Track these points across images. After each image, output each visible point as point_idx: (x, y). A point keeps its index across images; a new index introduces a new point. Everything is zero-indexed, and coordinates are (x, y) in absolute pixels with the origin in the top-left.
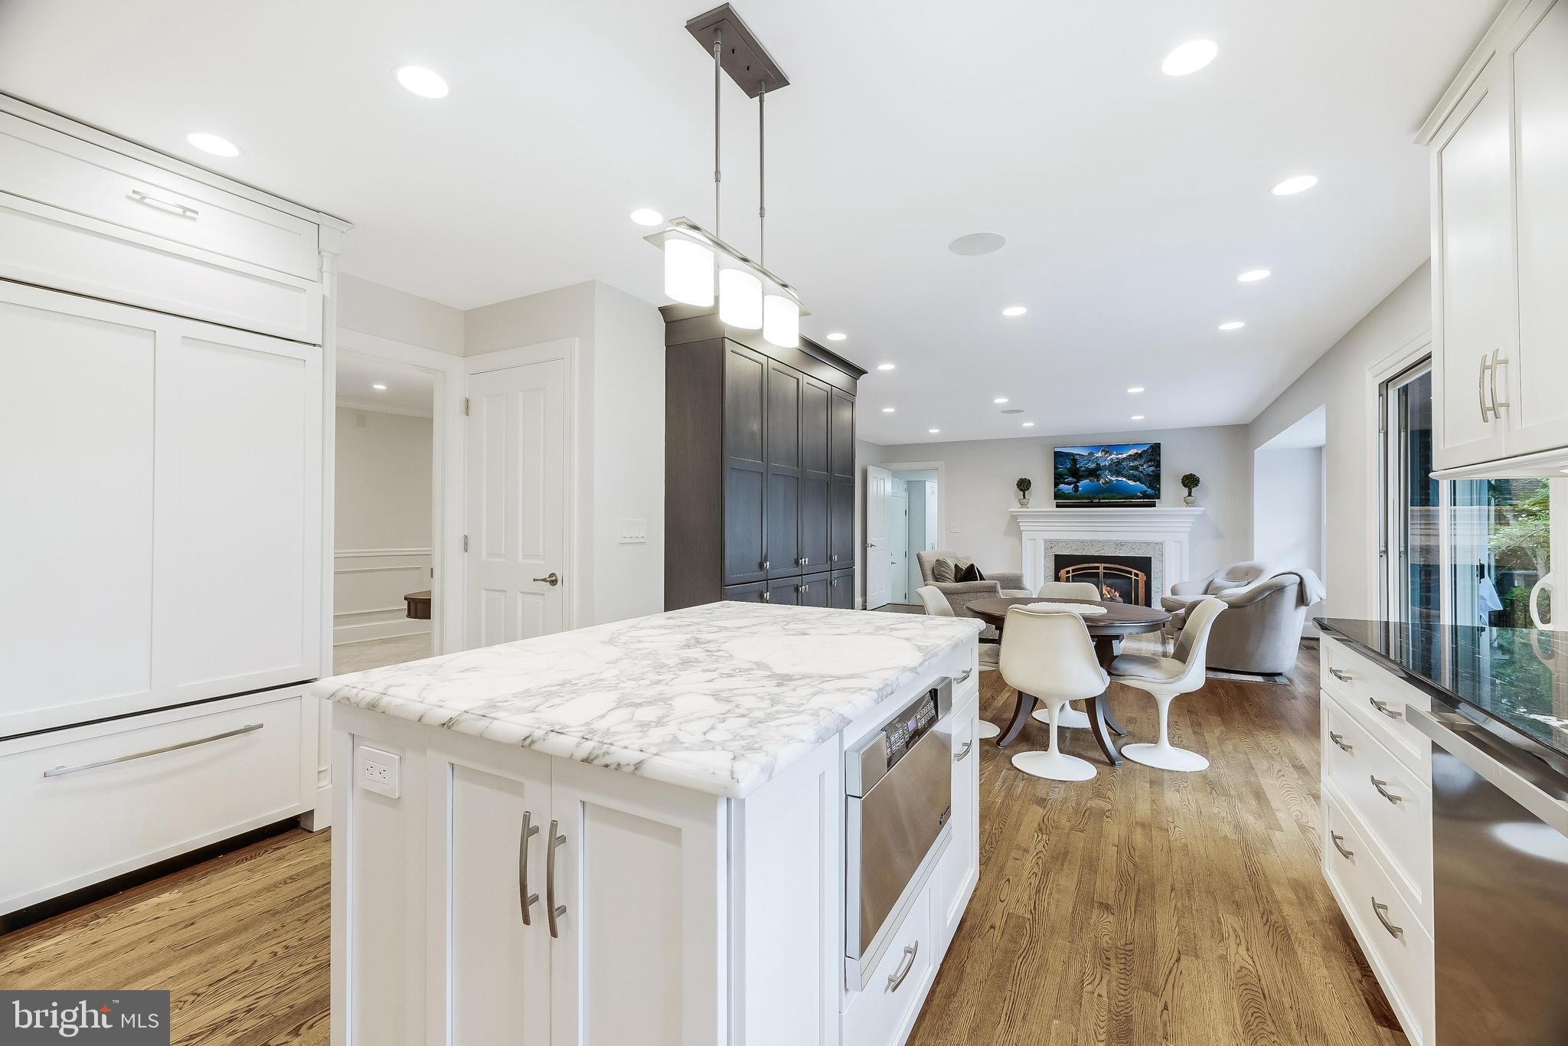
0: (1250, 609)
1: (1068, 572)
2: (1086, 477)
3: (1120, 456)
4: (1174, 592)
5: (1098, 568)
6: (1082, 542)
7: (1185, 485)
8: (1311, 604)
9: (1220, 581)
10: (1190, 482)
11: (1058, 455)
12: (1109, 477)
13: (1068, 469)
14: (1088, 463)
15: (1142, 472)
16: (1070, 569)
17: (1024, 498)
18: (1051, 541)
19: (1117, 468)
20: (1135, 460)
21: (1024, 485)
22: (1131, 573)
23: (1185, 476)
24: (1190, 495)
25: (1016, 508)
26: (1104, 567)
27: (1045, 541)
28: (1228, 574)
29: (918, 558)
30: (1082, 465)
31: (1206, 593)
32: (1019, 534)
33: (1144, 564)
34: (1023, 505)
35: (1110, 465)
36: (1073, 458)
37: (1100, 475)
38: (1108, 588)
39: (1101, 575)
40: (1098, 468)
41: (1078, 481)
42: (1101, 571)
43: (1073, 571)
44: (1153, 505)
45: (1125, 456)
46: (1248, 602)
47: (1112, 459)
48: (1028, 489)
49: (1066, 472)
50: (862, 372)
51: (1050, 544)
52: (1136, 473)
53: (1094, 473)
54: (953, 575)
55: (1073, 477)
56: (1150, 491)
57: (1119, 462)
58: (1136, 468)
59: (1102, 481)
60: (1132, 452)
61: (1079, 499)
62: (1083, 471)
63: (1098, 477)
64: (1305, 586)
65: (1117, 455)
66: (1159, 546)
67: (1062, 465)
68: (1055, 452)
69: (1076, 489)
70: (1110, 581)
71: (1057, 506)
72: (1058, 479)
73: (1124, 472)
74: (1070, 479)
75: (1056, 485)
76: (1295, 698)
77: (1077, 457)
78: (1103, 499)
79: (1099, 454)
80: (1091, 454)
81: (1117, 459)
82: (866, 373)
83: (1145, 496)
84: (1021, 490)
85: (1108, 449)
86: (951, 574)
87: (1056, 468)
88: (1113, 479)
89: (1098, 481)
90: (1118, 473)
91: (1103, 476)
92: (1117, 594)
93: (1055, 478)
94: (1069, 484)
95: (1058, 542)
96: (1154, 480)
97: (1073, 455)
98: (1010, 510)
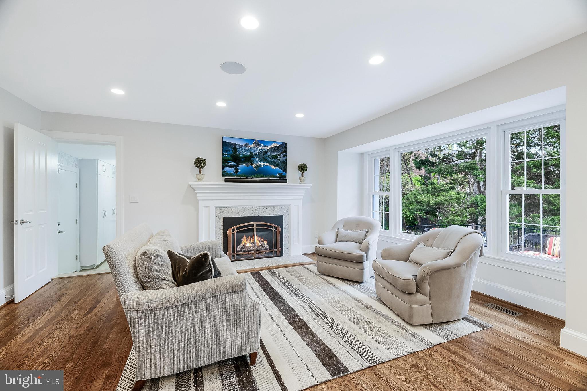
1: (233, 230)
2: (244, 162)
3: (266, 148)
5: (253, 225)
6: (243, 207)
7: (300, 170)
10: (303, 168)
11: (225, 145)
12: (259, 162)
13: (231, 156)
14: (244, 152)
15: (279, 160)
16: (235, 227)
17: (200, 173)
18: (221, 208)
19: (264, 156)
20: (275, 151)
21: (200, 163)
22: (272, 227)
23: (300, 164)
24: (302, 176)
25: (193, 182)
26: (257, 224)
27: (217, 208)
30: (242, 153)
31: (336, 241)
32: (196, 203)
33: (279, 220)
34: (199, 179)
35: (260, 154)
36: (235, 149)
37: (253, 161)
38: (259, 238)
39: (255, 230)
40: (252, 156)
41: (238, 165)
42: (255, 227)
43: (237, 229)
44: (284, 182)
45: (269, 147)
47: (261, 150)
48: (203, 167)
49: (230, 158)
51: (219, 209)
52: (276, 160)
53: (249, 159)
54: (170, 278)
55: (235, 162)
57: (265, 152)
58: (275, 157)
59: (254, 165)
60: (274, 145)
61: (240, 177)
62: (242, 158)
63: (251, 162)
65: (264, 146)
66: (288, 207)
67: (226, 152)
68: (223, 142)
69: (236, 171)
70: (260, 233)
71: (227, 181)
72: (225, 163)
73: (268, 159)
74: (233, 163)
75: (223, 167)
77: (237, 147)
78: (254, 177)
79: (252, 146)
80: (247, 145)
81: (264, 149)
84: (198, 167)
85: (258, 143)
87: (223, 154)
90: (265, 160)
91: (255, 162)
92: (265, 242)
93: (223, 163)
94: (231, 167)
95: (225, 207)
96: (283, 165)
97: (234, 145)
98: (189, 183)
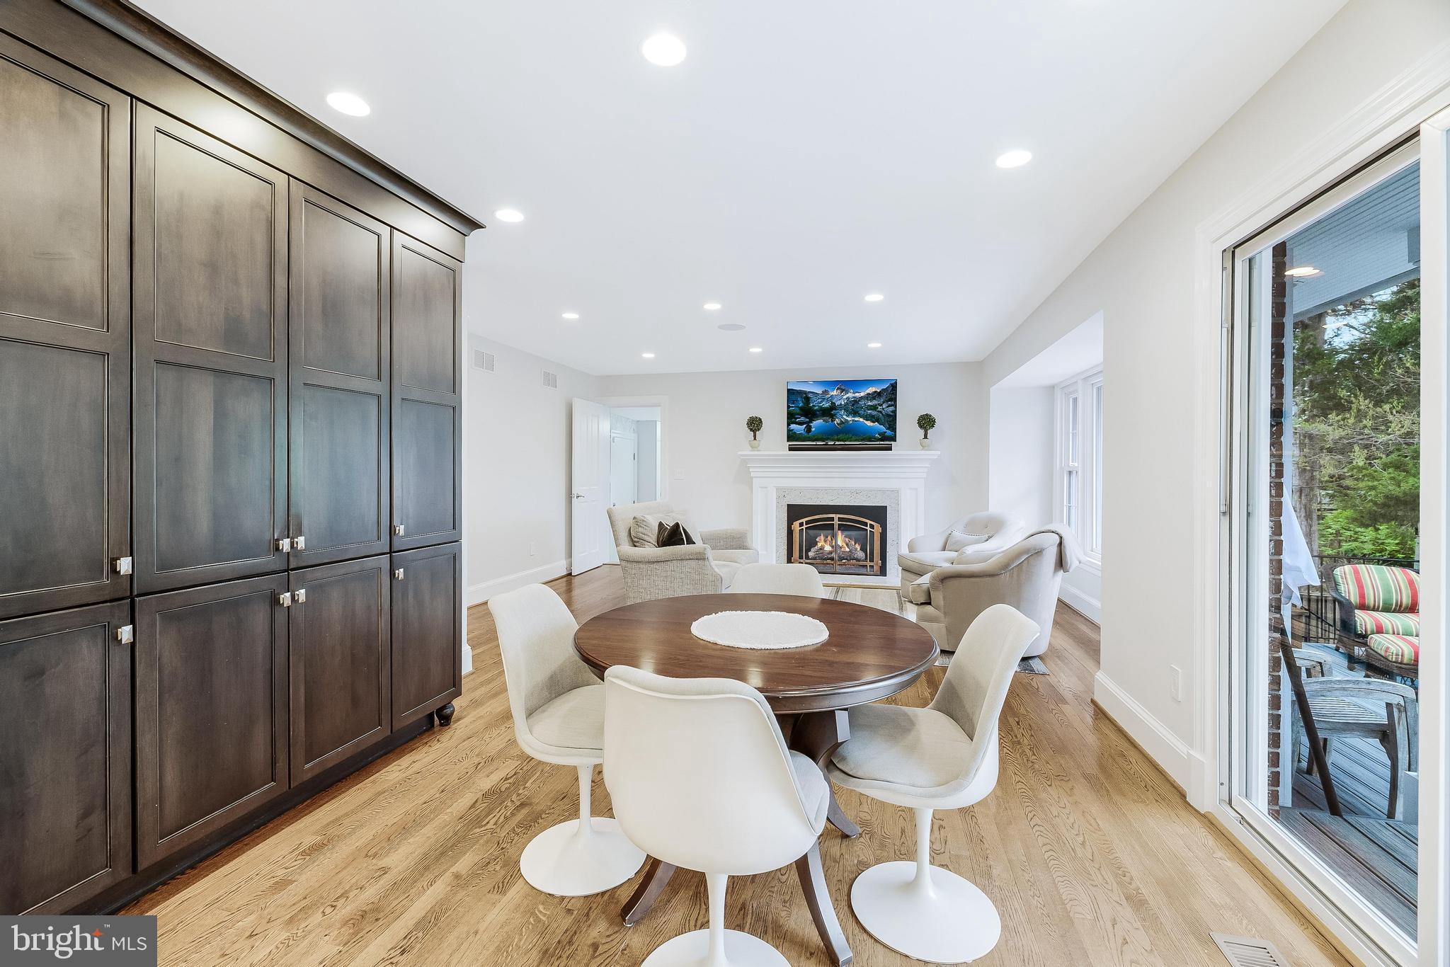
0: (1005, 577)
1: (802, 524)
2: (820, 417)
3: (857, 395)
4: (911, 549)
5: (832, 519)
6: (816, 490)
7: (921, 427)
8: (1071, 570)
9: (958, 535)
10: (926, 422)
11: (792, 393)
12: (845, 417)
13: (801, 409)
14: (821, 402)
15: (881, 412)
16: (804, 520)
17: (755, 439)
18: (784, 489)
19: (853, 408)
20: (874, 398)
21: (755, 424)
22: (866, 524)
23: (921, 417)
24: (926, 437)
25: (747, 452)
26: (839, 518)
27: (778, 489)
28: (967, 525)
29: (610, 517)
30: (816, 404)
31: (945, 548)
32: (749, 482)
33: (879, 514)
34: (753, 448)
35: (846, 404)
36: (806, 397)
37: (835, 415)
38: (847, 540)
39: (836, 527)
40: (833, 407)
41: (811, 421)
42: (836, 522)
43: (807, 523)
44: (890, 449)
45: (862, 394)
46: (1001, 570)
47: (848, 398)
48: (759, 430)
49: (798, 411)
50: (474, 225)
51: (782, 492)
52: (874, 413)
53: (829, 412)
54: (655, 537)
55: (807, 417)
56: (889, 433)
57: (856, 402)
58: (874, 408)
59: (837, 421)
60: (871, 390)
61: (813, 441)
62: (817, 410)
63: (833, 417)
64: (1064, 547)
65: (854, 393)
67: (793, 403)
68: (788, 389)
69: (809, 429)
70: (846, 532)
71: (791, 449)
72: (791, 417)
73: (862, 412)
74: (802, 419)
75: (789, 425)
76: (1061, 700)
77: (810, 395)
78: (838, 441)
79: (835, 393)
80: (825, 392)
81: (854, 397)
82: (481, 227)
83: (884, 438)
84: (751, 430)
85: (844, 385)
86: (653, 537)
87: (789, 407)
88: (849, 419)
89: (832, 421)
90: (855, 413)
91: (838, 415)
92: (858, 547)
93: (788, 417)
95: (791, 490)
96: (891, 421)
97: (805, 392)
98: (740, 453)
